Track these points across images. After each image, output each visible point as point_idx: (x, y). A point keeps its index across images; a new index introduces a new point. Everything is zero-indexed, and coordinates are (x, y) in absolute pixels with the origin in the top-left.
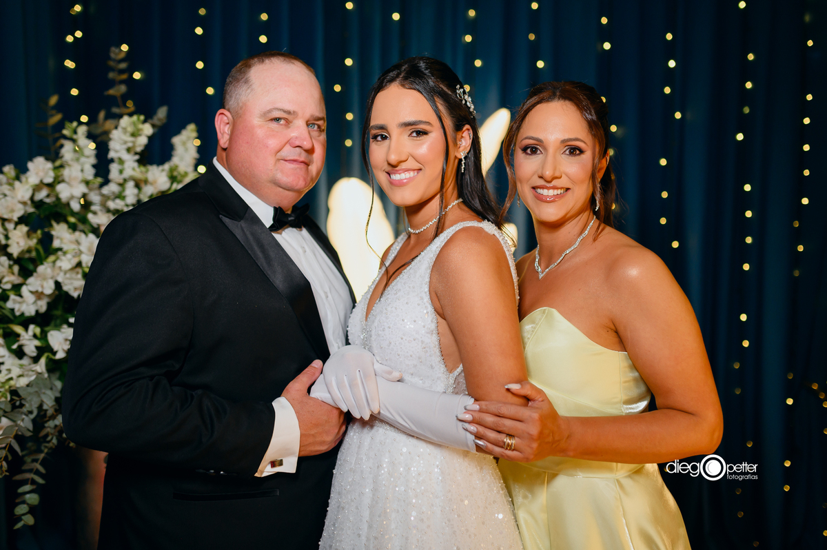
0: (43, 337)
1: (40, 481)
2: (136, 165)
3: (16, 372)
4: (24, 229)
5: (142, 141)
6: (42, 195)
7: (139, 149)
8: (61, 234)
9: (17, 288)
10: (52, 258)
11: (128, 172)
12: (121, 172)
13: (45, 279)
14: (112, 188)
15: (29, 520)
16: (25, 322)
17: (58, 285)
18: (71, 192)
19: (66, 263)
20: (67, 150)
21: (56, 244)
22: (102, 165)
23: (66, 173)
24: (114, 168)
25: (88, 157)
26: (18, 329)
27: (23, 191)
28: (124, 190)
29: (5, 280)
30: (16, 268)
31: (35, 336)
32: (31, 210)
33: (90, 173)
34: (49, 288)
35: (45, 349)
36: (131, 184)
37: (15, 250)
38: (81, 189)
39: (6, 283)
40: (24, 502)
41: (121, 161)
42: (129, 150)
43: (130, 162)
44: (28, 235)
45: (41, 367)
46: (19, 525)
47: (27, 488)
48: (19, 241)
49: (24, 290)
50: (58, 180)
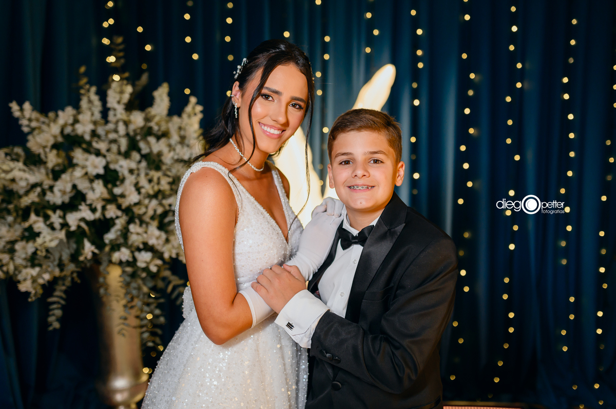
0: (64, 217)
1: (63, 302)
2: (123, 112)
3: (48, 238)
4: (55, 152)
5: (126, 97)
6: (68, 130)
7: (125, 101)
8: (79, 155)
9: (51, 188)
10: (70, 170)
11: (119, 116)
12: (115, 115)
13: (67, 182)
14: (111, 126)
15: (57, 325)
16: (55, 208)
17: (74, 187)
18: (84, 128)
19: (78, 173)
20: (84, 103)
21: (75, 161)
22: (105, 112)
23: (80, 117)
24: (111, 113)
26: (50, 212)
27: (55, 129)
28: (117, 127)
29: (45, 183)
30: (51, 176)
31: (60, 217)
32: (60, 139)
33: (98, 116)
34: (69, 188)
35: (65, 225)
36: (121, 124)
37: (50, 165)
38: (90, 127)
39: (46, 185)
40: (53, 315)
41: (115, 110)
42: (119, 102)
43: (120, 109)
44: (58, 155)
45: (62, 235)
46: (51, 328)
47: (55, 306)
48: (53, 159)
49: (56, 189)
50: (76, 121)
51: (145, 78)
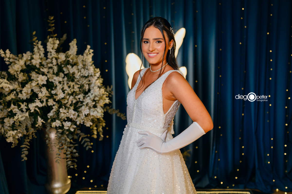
0: (27, 106)
1: (28, 147)
2: (55, 53)
3: (20, 116)
4: (22, 74)
5: (56, 46)
6: (28, 63)
7: (56, 48)
8: (34, 75)
9: (21, 91)
10: (30, 82)
11: (53, 55)
12: (51, 55)
13: (28, 88)
14: (49, 60)
15: (26, 159)
16: (23, 101)
17: (32, 90)
18: (36, 62)
19: (34, 84)
20: (36, 49)
21: (32, 78)
22: (46, 54)
23: (34, 56)
24: (49, 54)
25: (42, 51)
26: (21, 103)
27: (22, 62)
28: (52, 61)
29: (18, 89)
30: (20, 86)
31: (25, 106)
32: (25, 67)
33: (42, 55)
34: (29, 91)
35: (28, 110)
36: (54, 59)
37: (20, 80)
38: (39, 61)
39: (18, 90)
40: (24, 153)
41: (51, 52)
42: (53, 49)
43: (53, 52)
44: (24, 75)
45: (27, 114)
46: (23, 160)
47: (24, 149)
48: (21, 77)
49: (23, 92)
50: (32, 58)
51: (65, 36)
